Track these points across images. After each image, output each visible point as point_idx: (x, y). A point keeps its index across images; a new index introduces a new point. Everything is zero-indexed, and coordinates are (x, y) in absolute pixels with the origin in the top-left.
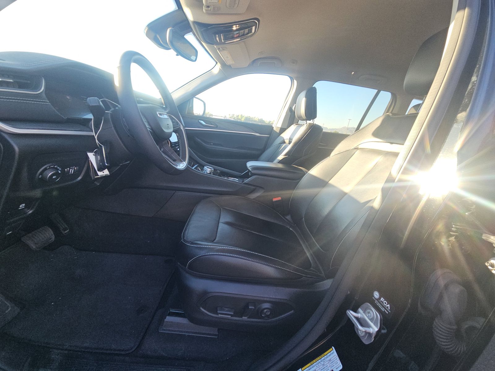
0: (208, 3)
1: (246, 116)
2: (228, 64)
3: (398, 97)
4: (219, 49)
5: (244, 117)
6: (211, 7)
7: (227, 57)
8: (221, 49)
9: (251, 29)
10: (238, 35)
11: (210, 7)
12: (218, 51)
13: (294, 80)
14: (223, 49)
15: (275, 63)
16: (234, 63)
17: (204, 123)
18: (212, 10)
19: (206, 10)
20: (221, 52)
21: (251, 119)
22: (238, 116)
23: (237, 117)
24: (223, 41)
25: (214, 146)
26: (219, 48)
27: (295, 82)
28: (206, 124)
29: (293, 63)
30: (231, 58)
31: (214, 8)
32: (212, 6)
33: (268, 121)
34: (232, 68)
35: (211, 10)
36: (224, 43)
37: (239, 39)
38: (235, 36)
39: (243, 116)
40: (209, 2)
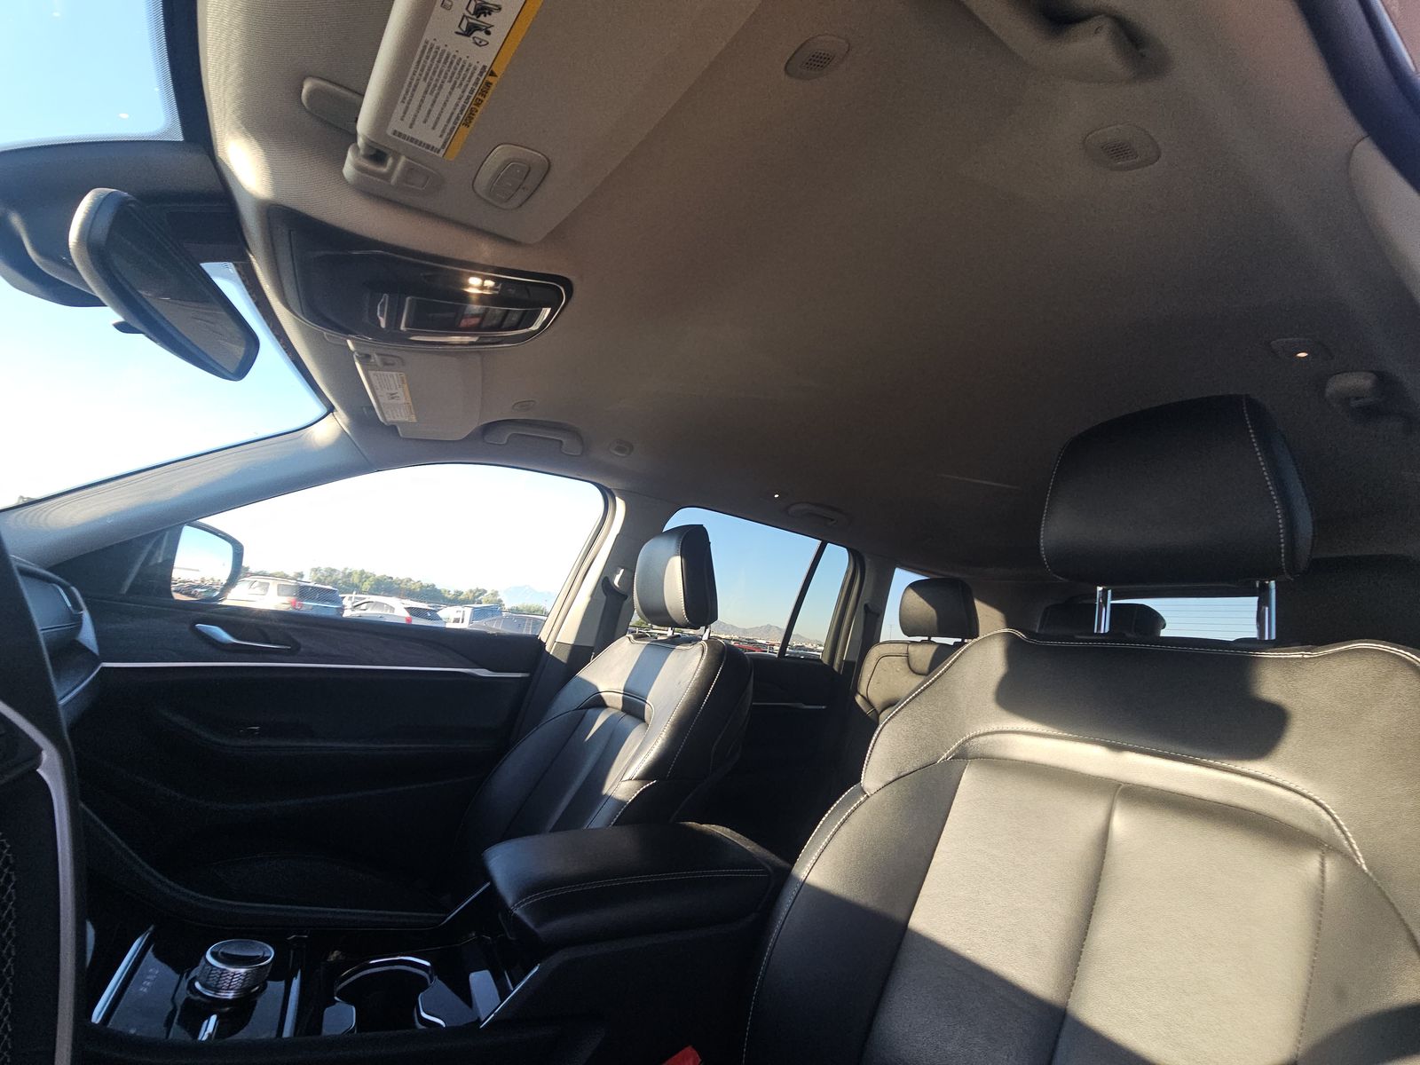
0: (389, 132)
1: (379, 574)
2: (389, 419)
3: (868, 561)
4: (365, 359)
5: (371, 579)
6: (396, 160)
7: (392, 396)
8: (376, 359)
9: (536, 315)
10: (475, 321)
11: (390, 161)
12: (358, 366)
13: (617, 498)
14: (386, 364)
15: (561, 442)
16: (414, 419)
17: (224, 636)
18: (393, 180)
19: (359, 168)
20: (371, 373)
21: (396, 586)
22: (350, 574)
23: (344, 580)
24: (403, 327)
25: (264, 742)
26: (368, 356)
27: (621, 504)
28: (238, 639)
29: (620, 449)
30: (409, 401)
31: (410, 170)
32: (403, 159)
33: (452, 592)
34: (401, 435)
35: (387, 177)
36: (403, 339)
37: (474, 339)
38: (464, 323)
39: (368, 577)
40: (395, 133)
